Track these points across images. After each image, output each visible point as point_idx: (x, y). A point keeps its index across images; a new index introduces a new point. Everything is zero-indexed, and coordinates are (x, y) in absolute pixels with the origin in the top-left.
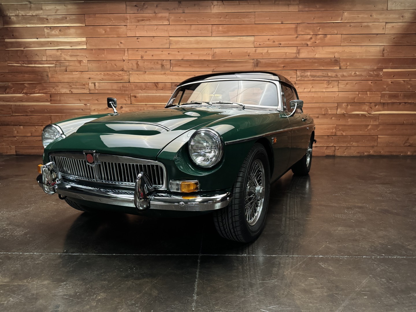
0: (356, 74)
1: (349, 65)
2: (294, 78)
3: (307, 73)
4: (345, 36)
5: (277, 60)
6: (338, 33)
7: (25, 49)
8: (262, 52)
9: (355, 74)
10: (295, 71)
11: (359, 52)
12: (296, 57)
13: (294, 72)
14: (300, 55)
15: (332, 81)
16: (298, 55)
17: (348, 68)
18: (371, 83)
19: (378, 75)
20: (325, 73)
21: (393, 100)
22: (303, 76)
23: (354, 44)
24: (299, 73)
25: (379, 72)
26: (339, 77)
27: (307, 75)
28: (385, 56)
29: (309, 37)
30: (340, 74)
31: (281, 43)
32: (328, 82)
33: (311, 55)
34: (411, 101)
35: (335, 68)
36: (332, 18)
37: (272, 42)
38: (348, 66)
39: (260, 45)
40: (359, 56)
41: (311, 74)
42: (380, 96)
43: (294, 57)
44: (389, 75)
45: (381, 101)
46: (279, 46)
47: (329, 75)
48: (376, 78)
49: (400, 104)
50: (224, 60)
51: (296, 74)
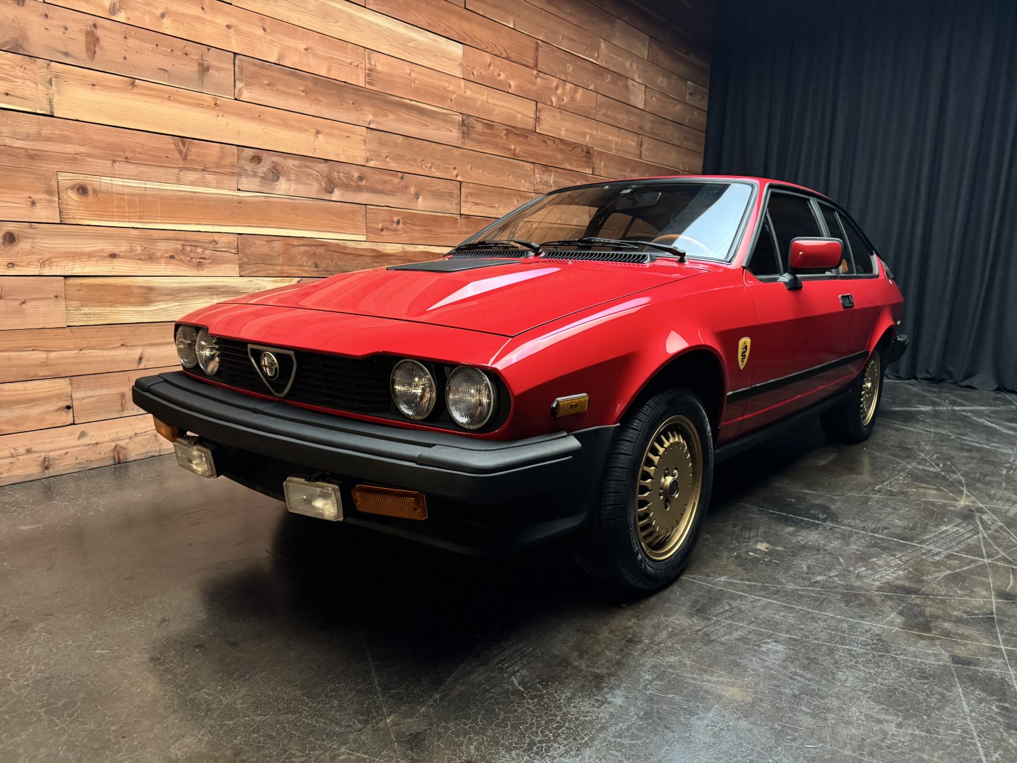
1: (603, 167)
4: (601, 98)
8: (476, 96)
11: (616, 142)
12: (534, 128)
14: (541, 127)
16: (537, 125)
17: (602, 173)
24: (537, 173)
28: (643, 158)
29: (555, 82)
33: (556, 131)
36: (586, 50)
39: (473, 74)
40: (616, 150)
41: (556, 179)
43: (531, 129)
46: (509, 90)
50: (398, 99)
51: (533, 173)
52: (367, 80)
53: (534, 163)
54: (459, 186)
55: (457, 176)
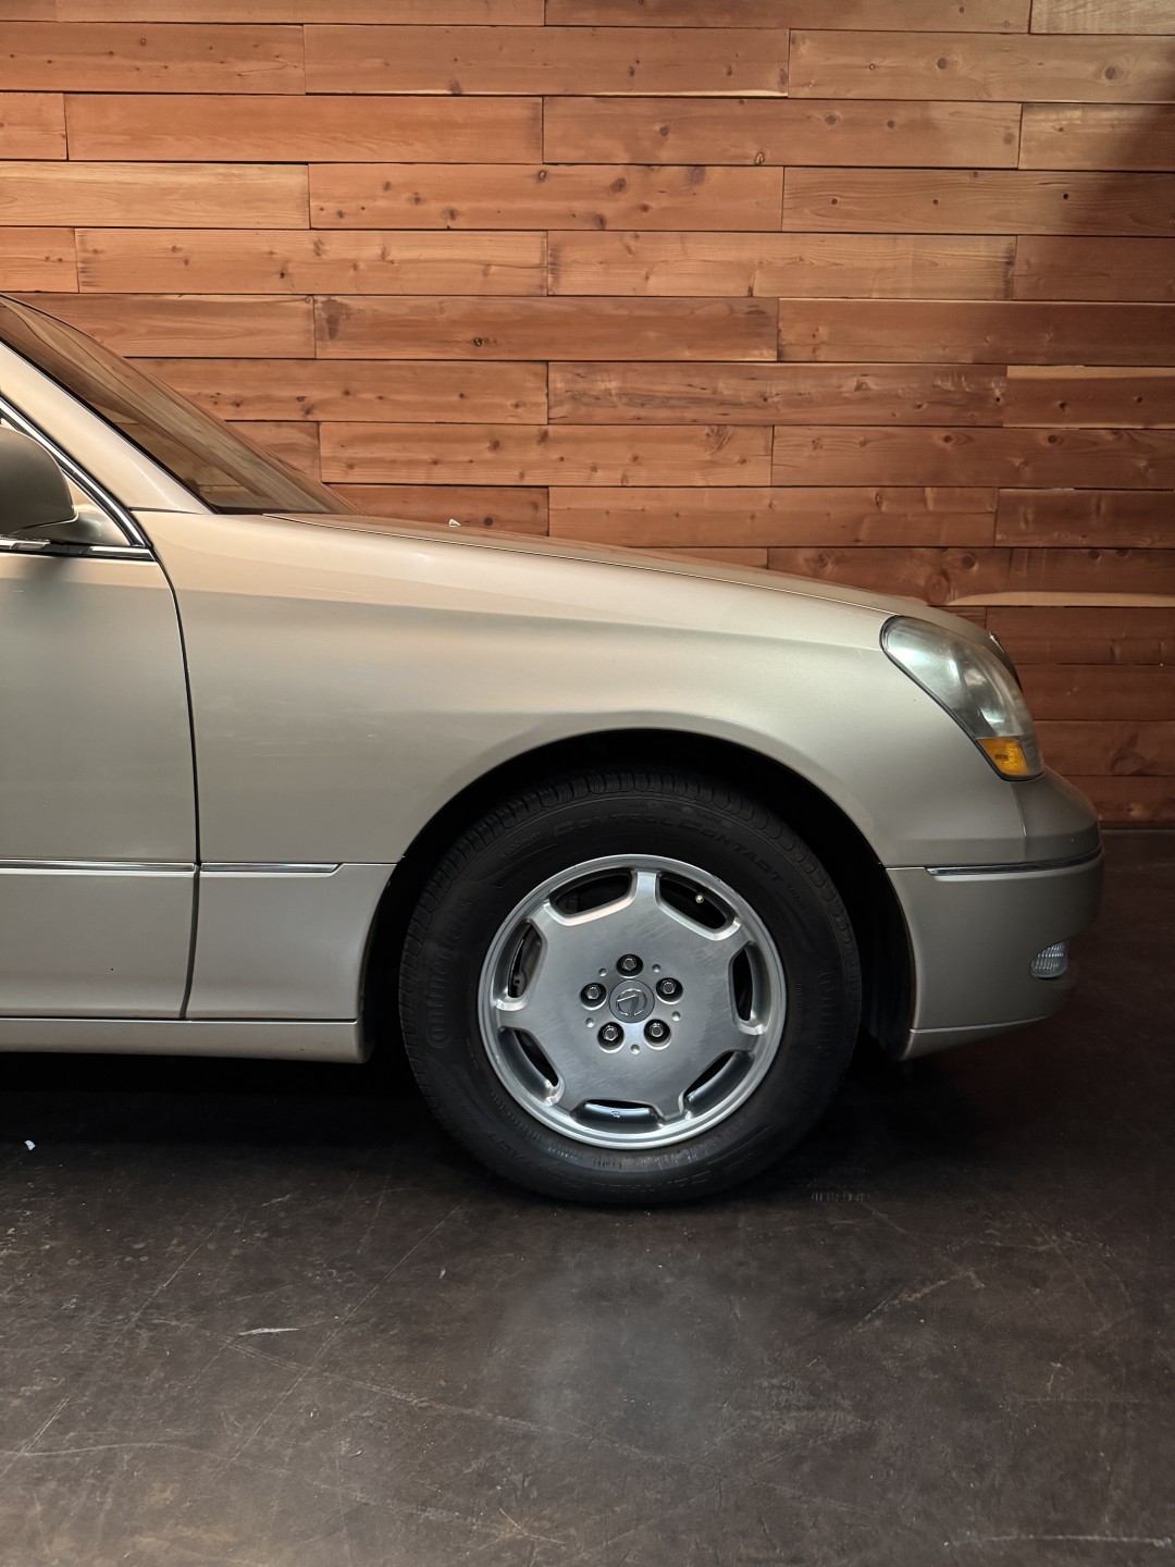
0: (868, 389)
1: (825, 338)
2: (537, 404)
3: (603, 381)
4: (804, 176)
5: (437, 307)
6: (768, 156)
8: (352, 255)
9: (858, 388)
10: (544, 366)
11: (882, 270)
12: (541, 287)
13: (536, 375)
14: (563, 280)
15: (739, 430)
16: (550, 280)
17: (822, 354)
18: (947, 439)
19: (980, 398)
20: (699, 383)
21: (1056, 535)
22: (586, 400)
23: (851, 225)
25: (986, 380)
26: (775, 405)
27: (608, 392)
28: (1019, 293)
29: (609, 175)
30: (777, 388)
31: (455, 205)
32: (718, 435)
33: (625, 282)
34: (1149, 541)
35: (754, 355)
36: (730, 73)
37: (409, 199)
38: (823, 343)
39: (341, 214)
40: (881, 290)
41: (628, 385)
42: (990, 509)
43: (531, 291)
44: (1037, 397)
45: (999, 537)
46: (450, 224)
47: (725, 392)
48: (969, 414)
49: (1097, 556)
51: (544, 385)
52: (81, 279)
53: (548, 361)
54: (313, 431)
55: (308, 412)
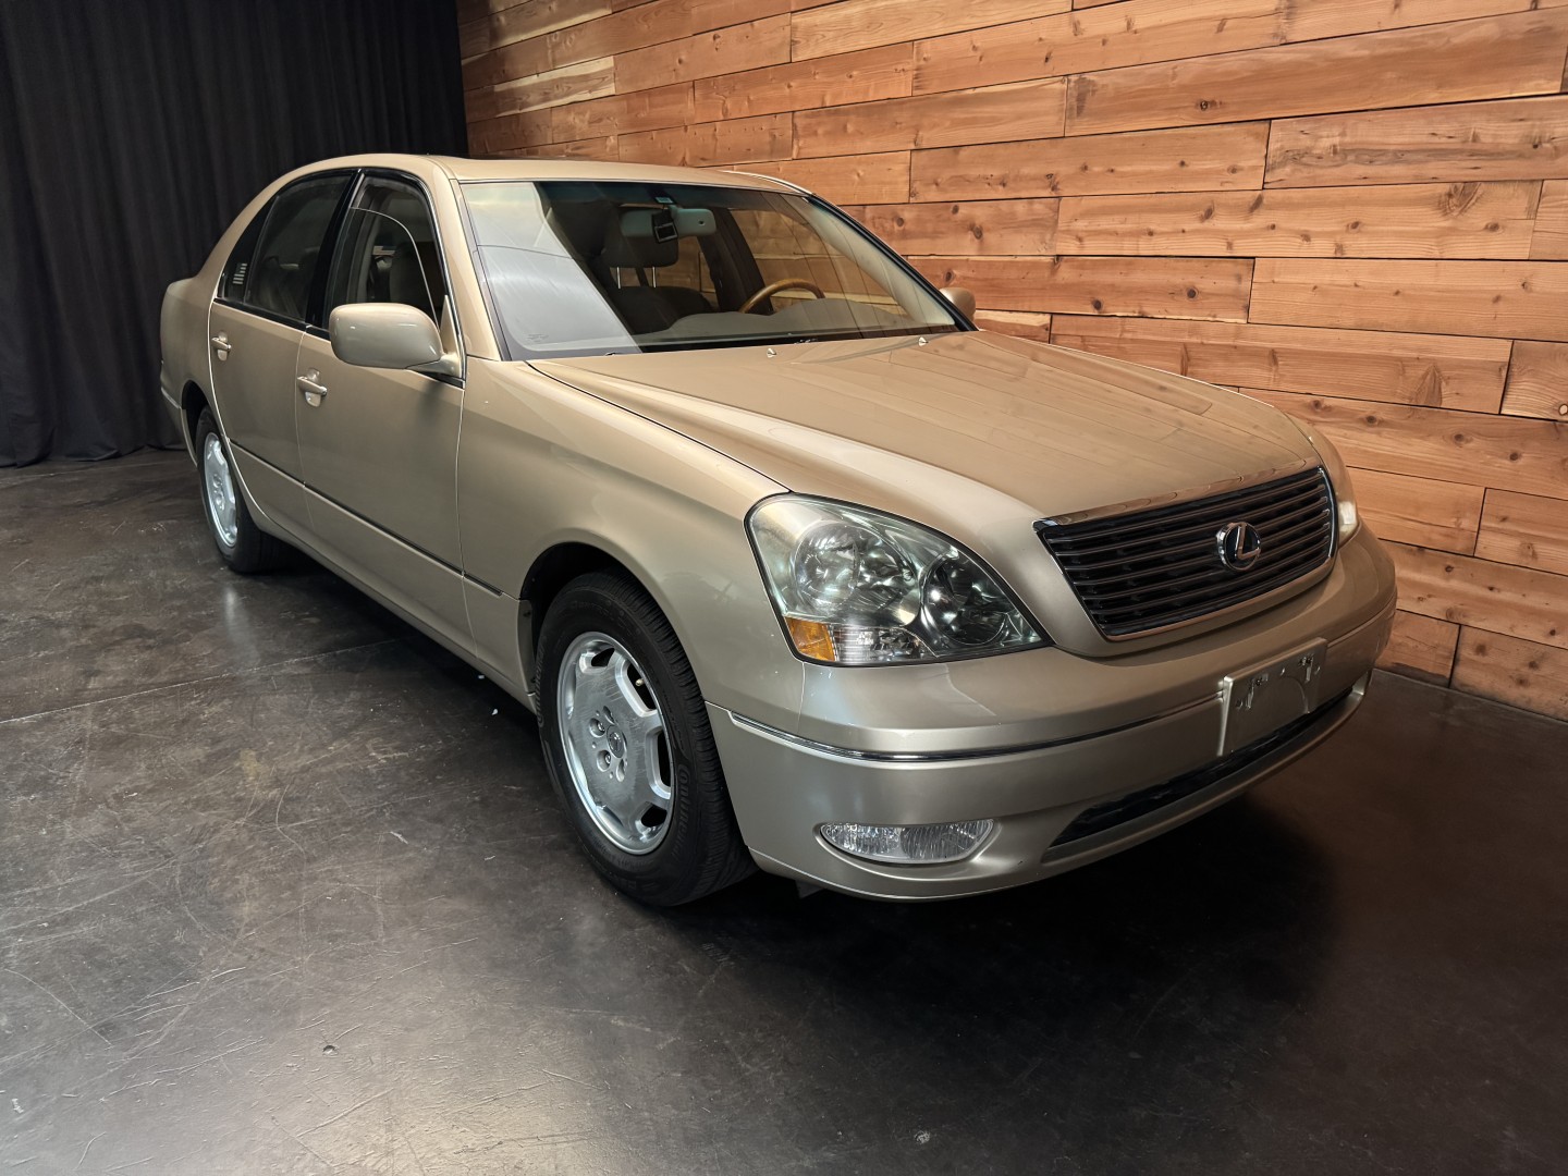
2: (1254, 168)
3: (1328, 137)
5: (1171, 72)
7: (523, 111)
8: (1102, 30)
10: (1267, 125)
12: (1275, 35)
13: (1257, 135)
14: (1299, 24)
15: (1492, 187)
16: (1285, 26)
20: (1445, 129)
22: (1307, 159)
24: (1280, 137)
30: (1558, 129)
32: (1463, 195)
33: (1368, 16)
35: (1526, 89)
41: (1357, 139)
43: (1264, 42)
50: (954, 94)
51: (1264, 146)
53: (1271, 119)
54: (1055, 206)
55: (1054, 189)
